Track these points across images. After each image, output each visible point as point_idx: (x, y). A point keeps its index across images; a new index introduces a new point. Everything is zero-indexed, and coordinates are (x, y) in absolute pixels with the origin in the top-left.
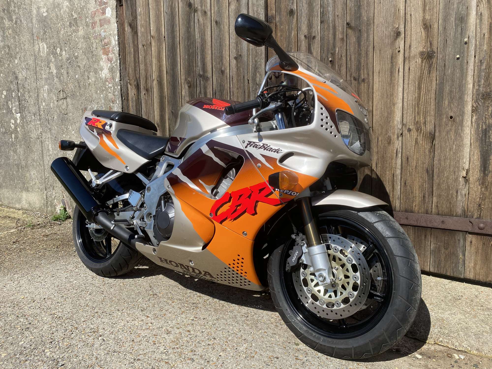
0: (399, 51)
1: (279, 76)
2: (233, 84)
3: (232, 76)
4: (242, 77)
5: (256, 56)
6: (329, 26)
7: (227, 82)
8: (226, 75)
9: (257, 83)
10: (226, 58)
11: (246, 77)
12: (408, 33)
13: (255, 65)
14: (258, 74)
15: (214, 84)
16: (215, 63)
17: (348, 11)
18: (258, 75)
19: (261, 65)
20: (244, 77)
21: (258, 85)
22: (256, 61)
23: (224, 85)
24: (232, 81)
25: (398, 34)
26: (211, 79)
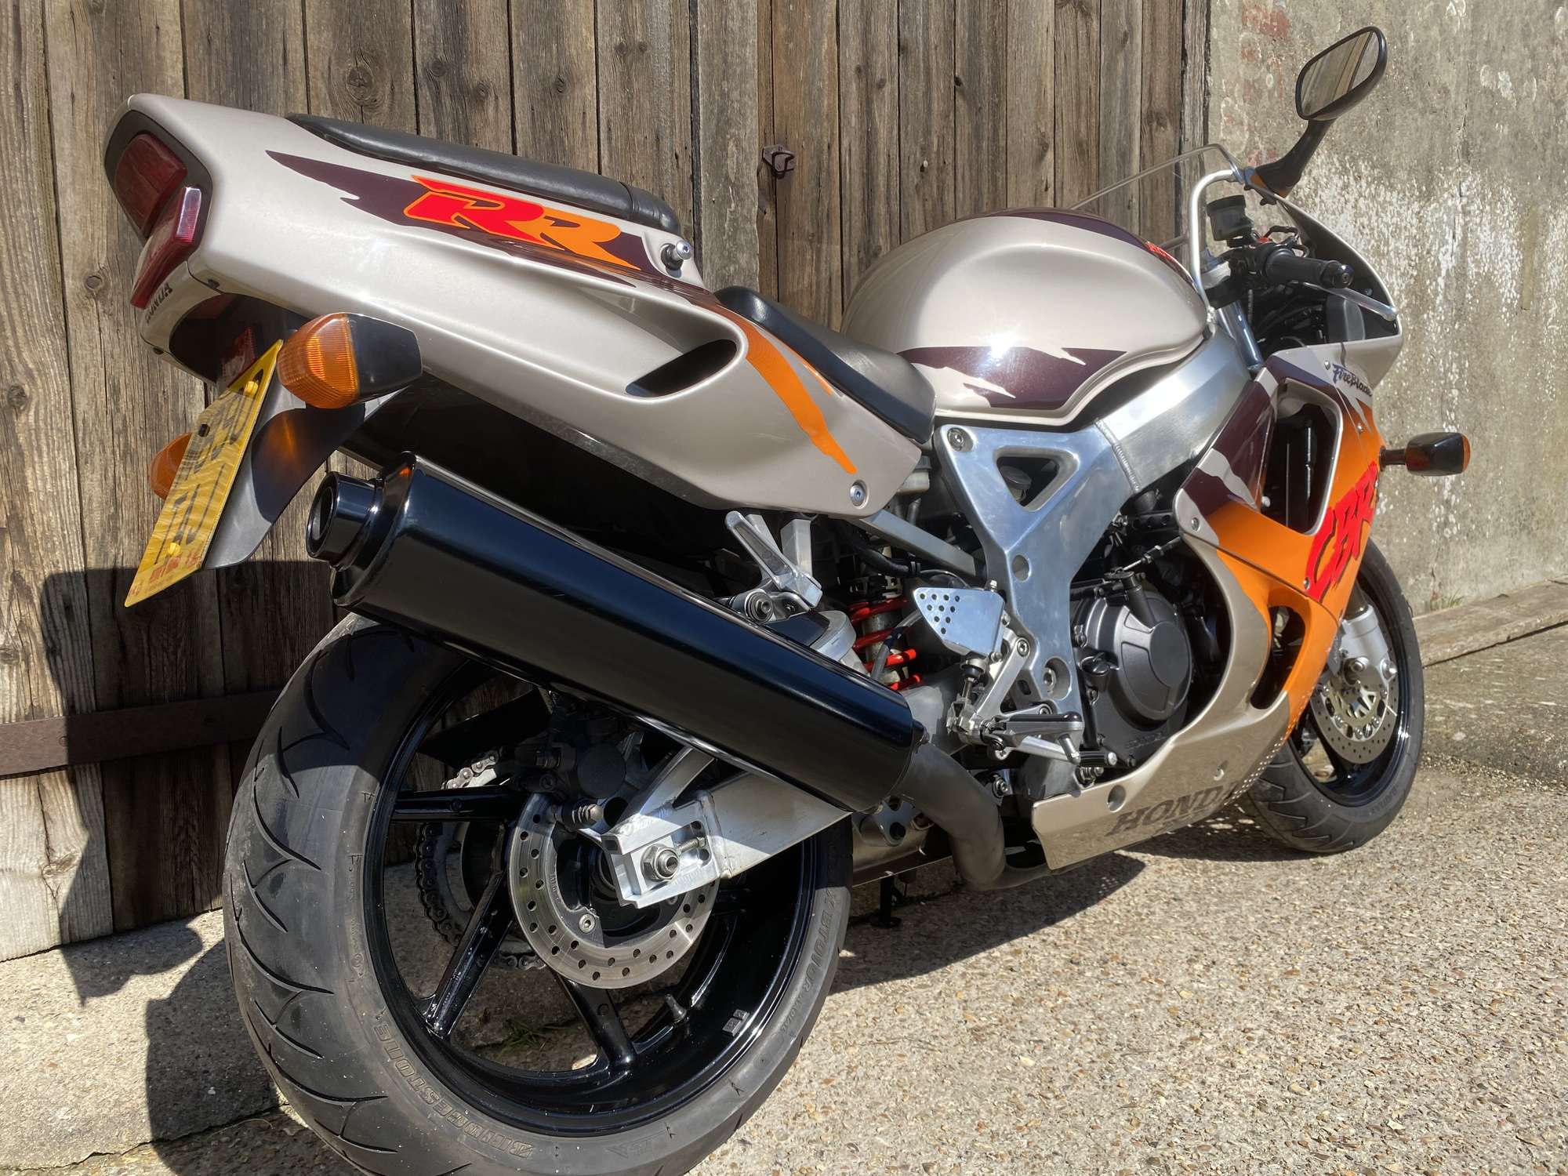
0: (1046, 189)
1: (786, 170)
2: (611, 156)
3: (609, 122)
4: (651, 138)
5: (725, 76)
6: (917, 66)
7: (585, 139)
8: (578, 104)
9: (727, 178)
10: (578, 34)
11: (666, 143)
12: (1059, 150)
13: (722, 111)
14: (731, 144)
15: (519, 127)
16: (522, 36)
17: (958, 47)
18: (731, 147)
19: (744, 116)
20: (658, 139)
21: (733, 185)
22: (723, 95)
23: (572, 149)
24: (609, 139)
25: (1044, 147)
26: (504, 104)
